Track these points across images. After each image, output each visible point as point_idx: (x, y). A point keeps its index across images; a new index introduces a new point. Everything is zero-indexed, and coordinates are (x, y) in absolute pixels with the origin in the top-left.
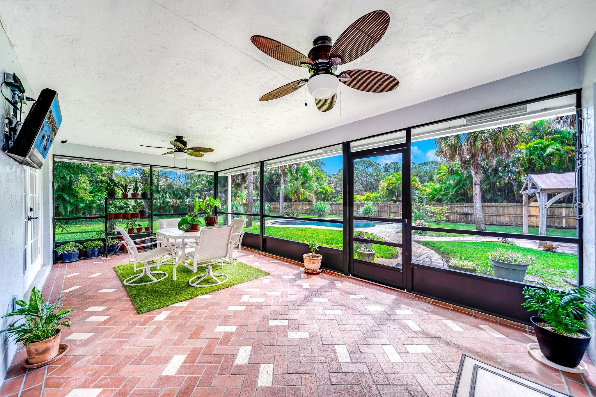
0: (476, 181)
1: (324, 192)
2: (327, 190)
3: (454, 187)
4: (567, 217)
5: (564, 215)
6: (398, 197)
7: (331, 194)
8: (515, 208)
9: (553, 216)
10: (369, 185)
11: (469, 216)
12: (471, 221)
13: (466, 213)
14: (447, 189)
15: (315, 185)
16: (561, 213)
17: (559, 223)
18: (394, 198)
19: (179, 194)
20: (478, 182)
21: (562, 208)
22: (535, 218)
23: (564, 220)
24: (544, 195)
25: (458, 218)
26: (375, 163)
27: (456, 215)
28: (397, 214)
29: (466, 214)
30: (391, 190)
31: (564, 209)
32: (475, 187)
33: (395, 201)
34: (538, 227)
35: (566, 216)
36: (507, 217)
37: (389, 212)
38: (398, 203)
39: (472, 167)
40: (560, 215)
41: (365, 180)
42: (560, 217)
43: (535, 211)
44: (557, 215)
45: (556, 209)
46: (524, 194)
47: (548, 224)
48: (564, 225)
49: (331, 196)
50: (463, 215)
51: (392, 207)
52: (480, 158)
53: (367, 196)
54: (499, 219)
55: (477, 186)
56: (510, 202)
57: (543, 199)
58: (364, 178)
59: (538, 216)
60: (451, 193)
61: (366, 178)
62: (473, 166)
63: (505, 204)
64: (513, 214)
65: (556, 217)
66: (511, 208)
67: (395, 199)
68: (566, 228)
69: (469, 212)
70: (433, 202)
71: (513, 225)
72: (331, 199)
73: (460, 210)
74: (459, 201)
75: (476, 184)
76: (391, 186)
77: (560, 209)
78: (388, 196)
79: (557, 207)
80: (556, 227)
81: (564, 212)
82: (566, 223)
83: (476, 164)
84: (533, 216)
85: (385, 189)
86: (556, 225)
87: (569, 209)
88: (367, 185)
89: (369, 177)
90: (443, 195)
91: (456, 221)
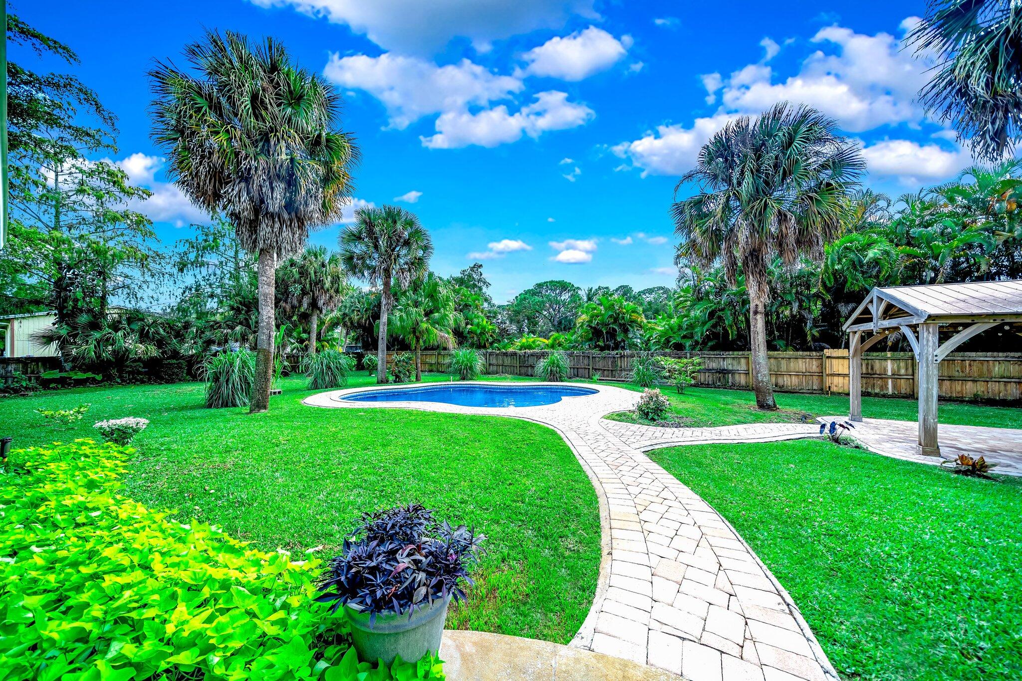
0: (757, 305)
1: (479, 331)
2: (484, 328)
3: (704, 323)
4: (896, 377)
5: (890, 373)
6: (607, 341)
7: (491, 336)
8: (808, 360)
9: (871, 374)
10: (563, 322)
11: (730, 375)
12: (733, 385)
13: (724, 370)
14: (691, 326)
15: (451, 316)
16: (885, 369)
17: (882, 388)
18: (601, 343)
19: (158, 333)
20: (761, 308)
21: (886, 360)
22: (841, 379)
23: (890, 381)
24: (931, 330)
25: (711, 379)
26: (573, 286)
27: (707, 374)
28: (605, 372)
29: (724, 372)
30: (595, 328)
31: (889, 362)
32: (756, 319)
33: (602, 349)
34: (848, 394)
35: (893, 375)
36: (793, 377)
37: (593, 368)
38: (607, 352)
39: (751, 277)
40: (883, 372)
41: (556, 315)
42: (884, 376)
43: (841, 367)
44: (878, 372)
45: (877, 361)
46: (855, 332)
47: (864, 390)
48: (890, 392)
49: (491, 340)
50: (720, 373)
51: (597, 359)
52: (770, 254)
53: (555, 340)
54: (780, 381)
55: (759, 317)
56: (797, 350)
57: (928, 341)
58: (554, 311)
59: (847, 375)
60: (699, 333)
61: (559, 312)
62: (752, 273)
63: (791, 353)
64: (804, 371)
65: (876, 376)
66: (800, 361)
67: (603, 345)
68: (893, 396)
69: (730, 368)
70: (667, 350)
71: (804, 391)
72: (491, 344)
73: (714, 365)
74: (712, 348)
75: (756, 313)
76: (595, 320)
77: (883, 363)
78: (591, 340)
79: (878, 358)
80: (876, 395)
81: (890, 366)
82: (894, 387)
83: (758, 271)
84: (839, 375)
85: (585, 327)
86: (877, 390)
87: (898, 361)
88: (560, 323)
89: (563, 309)
90: (684, 337)
91: (708, 384)
